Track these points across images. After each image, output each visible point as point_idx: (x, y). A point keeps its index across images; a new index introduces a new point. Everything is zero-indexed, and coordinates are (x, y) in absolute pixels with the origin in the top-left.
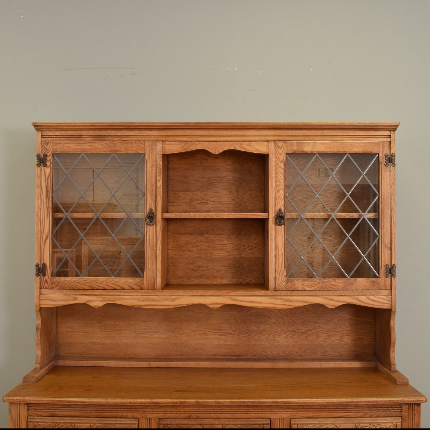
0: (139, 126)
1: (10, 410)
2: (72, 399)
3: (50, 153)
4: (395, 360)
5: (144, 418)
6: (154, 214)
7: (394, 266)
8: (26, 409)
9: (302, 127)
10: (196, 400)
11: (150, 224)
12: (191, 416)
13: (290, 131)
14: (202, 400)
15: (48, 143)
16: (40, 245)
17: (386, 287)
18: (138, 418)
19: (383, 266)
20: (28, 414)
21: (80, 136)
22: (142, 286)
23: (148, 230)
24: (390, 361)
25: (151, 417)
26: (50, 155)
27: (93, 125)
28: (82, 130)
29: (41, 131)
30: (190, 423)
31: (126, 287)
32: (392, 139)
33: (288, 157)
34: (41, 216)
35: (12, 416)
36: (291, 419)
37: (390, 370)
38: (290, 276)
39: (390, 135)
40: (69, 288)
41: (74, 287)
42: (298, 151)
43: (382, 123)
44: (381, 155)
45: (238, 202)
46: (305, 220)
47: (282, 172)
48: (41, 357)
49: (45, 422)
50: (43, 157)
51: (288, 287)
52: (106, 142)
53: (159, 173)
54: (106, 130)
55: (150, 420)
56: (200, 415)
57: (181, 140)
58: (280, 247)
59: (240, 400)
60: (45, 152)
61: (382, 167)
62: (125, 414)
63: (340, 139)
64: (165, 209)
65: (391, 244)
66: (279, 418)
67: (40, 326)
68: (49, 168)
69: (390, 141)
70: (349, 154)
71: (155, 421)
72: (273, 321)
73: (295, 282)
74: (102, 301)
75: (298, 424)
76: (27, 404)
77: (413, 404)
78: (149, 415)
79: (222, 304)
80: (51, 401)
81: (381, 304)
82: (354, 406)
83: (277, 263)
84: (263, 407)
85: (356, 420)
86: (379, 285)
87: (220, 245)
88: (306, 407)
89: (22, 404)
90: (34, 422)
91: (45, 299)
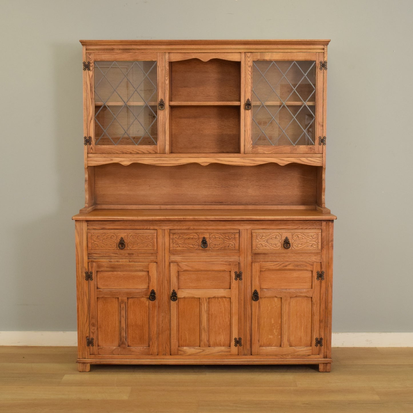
0: (153, 42)
1: (76, 226)
2: (116, 217)
3: (92, 61)
4: (325, 200)
5: (160, 229)
6: (164, 103)
7: (325, 138)
8: (86, 225)
9: (263, 43)
10: (193, 217)
11: (161, 109)
12: (190, 227)
13: (256, 46)
14: (197, 217)
15: (91, 54)
16: (87, 124)
17: (319, 152)
18: (157, 230)
19: (317, 138)
20: (87, 228)
21: (113, 49)
22: (156, 151)
23: (160, 114)
24: (322, 201)
26: (92, 63)
27: (121, 42)
28: (114, 45)
29: (86, 46)
30: (189, 232)
31: (145, 152)
32: (325, 51)
33: (254, 63)
34: (87, 104)
35: (77, 230)
36: (252, 230)
37: (322, 207)
38: (255, 144)
39: (324, 48)
40: (107, 153)
41: (111, 152)
42: (261, 60)
43: (317, 40)
44: (317, 62)
45: (221, 95)
46: (265, 106)
47: (250, 73)
48: (88, 200)
49: (98, 233)
50: (87, 64)
51: (253, 151)
52: (131, 53)
53: (167, 75)
54: (131, 45)
55: (164, 231)
56: (195, 227)
57: (181, 52)
58: (248, 124)
59: (220, 217)
60: (89, 60)
61: (318, 70)
62: (148, 227)
63: (289, 51)
64: (171, 100)
65: (323, 123)
66: (245, 229)
67: (87, 179)
68: (92, 72)
69: (324, 53)
70: (296, 61)
71: (168, 231)
72: (245, 178)
73: (258, 148)
74: (129, 161)
75: (256, 233)
76: (87, 221)
77: (329, 220)
78: (164, 228)
79: (209, 162)
80: (103, 218)
81: (316, 163)
82: (291, 221)
83: (246, 135)
84: (234, 222)
85: (293, 231)
86: (315, 150)
87: (209, 126)
88: (261, 222)
89: (84, 222)
90: (91, 233)
91: (91, 161)
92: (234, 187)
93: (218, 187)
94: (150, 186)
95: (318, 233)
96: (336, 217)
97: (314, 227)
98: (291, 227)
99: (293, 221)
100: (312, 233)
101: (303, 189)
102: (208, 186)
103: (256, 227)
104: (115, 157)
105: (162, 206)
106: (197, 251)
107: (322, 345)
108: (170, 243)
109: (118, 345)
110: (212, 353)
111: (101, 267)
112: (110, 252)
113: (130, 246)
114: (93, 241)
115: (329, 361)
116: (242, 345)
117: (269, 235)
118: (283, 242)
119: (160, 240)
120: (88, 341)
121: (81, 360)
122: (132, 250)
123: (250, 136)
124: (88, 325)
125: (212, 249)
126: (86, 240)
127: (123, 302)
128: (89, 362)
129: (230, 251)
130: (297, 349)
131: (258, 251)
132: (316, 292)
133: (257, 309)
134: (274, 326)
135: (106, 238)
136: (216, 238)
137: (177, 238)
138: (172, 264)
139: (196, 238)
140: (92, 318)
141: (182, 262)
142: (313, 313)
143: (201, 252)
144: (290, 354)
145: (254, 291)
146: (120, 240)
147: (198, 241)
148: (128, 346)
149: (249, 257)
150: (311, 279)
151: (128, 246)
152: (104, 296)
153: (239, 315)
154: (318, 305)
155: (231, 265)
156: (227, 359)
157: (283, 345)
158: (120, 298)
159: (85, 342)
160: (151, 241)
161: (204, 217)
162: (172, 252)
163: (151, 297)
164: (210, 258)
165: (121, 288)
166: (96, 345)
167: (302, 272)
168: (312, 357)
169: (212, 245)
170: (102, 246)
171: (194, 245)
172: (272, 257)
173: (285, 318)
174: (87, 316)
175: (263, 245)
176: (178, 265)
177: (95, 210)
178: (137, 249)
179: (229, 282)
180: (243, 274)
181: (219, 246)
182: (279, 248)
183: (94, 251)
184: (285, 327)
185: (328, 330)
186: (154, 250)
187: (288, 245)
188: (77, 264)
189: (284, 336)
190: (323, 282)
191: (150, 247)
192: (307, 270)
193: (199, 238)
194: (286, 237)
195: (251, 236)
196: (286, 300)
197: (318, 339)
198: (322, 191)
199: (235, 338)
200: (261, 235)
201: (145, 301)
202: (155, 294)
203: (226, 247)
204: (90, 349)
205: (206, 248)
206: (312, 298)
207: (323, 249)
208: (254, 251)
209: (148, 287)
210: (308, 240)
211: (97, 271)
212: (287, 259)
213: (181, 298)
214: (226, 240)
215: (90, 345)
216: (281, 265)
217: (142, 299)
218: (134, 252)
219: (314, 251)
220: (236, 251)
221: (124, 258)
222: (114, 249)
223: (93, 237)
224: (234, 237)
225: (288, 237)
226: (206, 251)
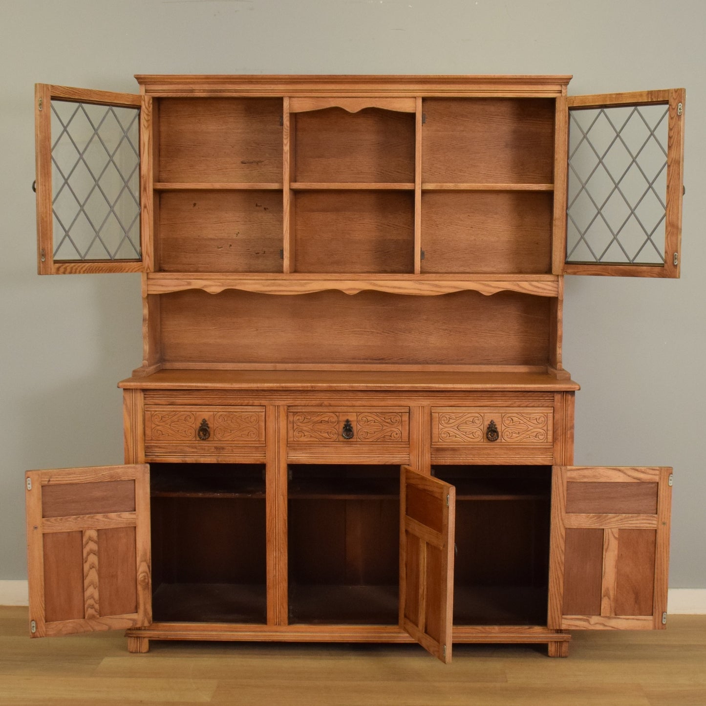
0: (262, 78)
1: (124, 399)
2: (194, 384)
4: (561, 357)
5: (272, 405)
8: (143, 398)
9: (454, 80)
10: (328, 385)
12: (323, 403)
13: (441, 86)
14: (335, 385)
18: (265, 406)
20: (144, 402)
21: (192, 91)
24: (556, 358)
25: (280, 405)
27: (207, 77)
28: (194, 83)
29: (145, 85)
30: (322, 411)
32: (563, 95)
35: (126, 405)
36: (432, 407)
37: (556, 369)
39: (562, 90)
43: (550, 76)
45: (382, 171)
48: (149, 353)
49: (163, 411)
53: (285, 135)
54: (223, 84)
55: (278, 408)
56: (333, 403)
57: (312, 96)
59: (375, 385)
62: (251, 401)
64: (293, 179)
66: (419, 407)
67: (147, 317)
69: (561, 98)
71: (284, 409)
72: (425, 317)
74: (219, 286)
75: (439, 413)
76: (144, 390)
77: (567, 392)
78: (278, 403)
79: (359, 289)
80: (171, 386)
81: (545, 291)
82: (500, 393)
84: (401, 394)
85: (503, 410)
87: (360, 225)
88: (448, 394)
89: (138, 391)
90: (151, 411)
91: (153, 285)
92: (404, 332)
93: (377, 333)
94: (257, 330)
95: (547, 413)
96: (579, 385)
97: (539, 403)
98: (500, 404)
99: (503, 392)
100: (537, 414)
101: (525, 337)
102: (358, 330)
103: (438, 403)
104: (194, 279)
105: (277, 364)
106: (336, 444)
108: (289, 429)
112: (183, 445)
113: (219, 433)
114: (153, 426)
115: (566, 639)
117: (462, 417)
118: (486, 428)
119: (271, 425)
122: (222, 442)
125: (362, 441)
126: (142, 422)
128: (146, 635)
129: (392, 444)
131: (442, 445)
135: (176, 420)
136: (368, 422)
137: (301, 421)
139: (334, 420)
143: (342, 446)
146: (201, 424)
147: (337, 427)
149: (427, 455)
151: (214, 435)
156: (387, 633)
160: (255, 426)
161: (348, 385)
162: (292, 446)
164: (357, 456)
168: (535, 631)
169: (361, 434)
170: (170, 435)
171: (330, 433)
172: (466, 455)
175: (451, 435)
177: (162, 371)
178: (230, 440)
181: (374, 435)
182: (478, 440)
183: (156, 443)
186: (261, 442)
187: (494, 435)
191: (254, 436)
193: (338, 422)
194: (492, 421)
195: (429, 418)
198: (556, 340)
200: (448, 416)
203: (386, 437)
205: (351, 438)
207: (557, 441)
208: (435, 445)
210: (529, 426)
212: (494, 460)
214: (385, 425)
218: (225, 445)
219: (540, 445)
220: (404, 445)
221: (209, 455)
222: (190, 439)
223: (155, 417)
224: (400, 419)
225: (495, 421)
226: (351, 443)
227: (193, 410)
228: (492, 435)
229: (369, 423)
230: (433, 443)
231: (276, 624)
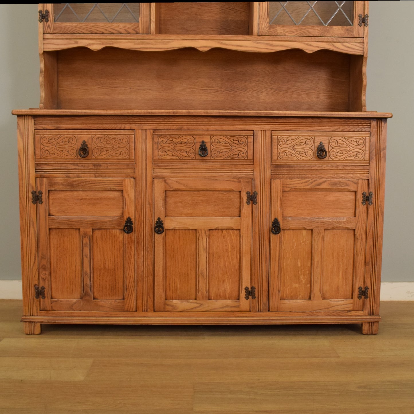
1: (18, 124)
4: (365, 102)
5: (140, 129)
7: (366, 16)
8: (33, 123)
10: (187, 111)
12: (183, 127)
17: (359, 35)
18: (135, 130)
19: (356, 16)
20: (35, 127)
22: (138, 30)
24: (361, 103)
25: (147, 129)
30: (181, 134)
31: (123, 31)
35: (20, 130)
36: (272, 131)
38: (273, 23)
40: (70, 33)
41: (75, 32)
48: (45, 99)
49: (50, 134)
51: (270, 33)
55: (145, 132)
56: (191, 127)
62: (123, 126)
66: (262, 131)
67: (43, 70)
71: (150, 133)
72: (257, 79)
73: (277, 28)
74: (100, 44)
75: (278, 136)
76: (35, 116)
77: (381, 119)
78: (145, 127)
79: (210, 47)
80: (56, 112)
81: (354, 51)
82: (328, 120)
83: (261, 10)
84: (247, 119)
85: (330, 134)
86: (353, 33)
88: (285, 120)
89: (30, 117)
90: (40, 134)
91: (47, 44)
92: (241, 91)
93: (221, 91)
94: (131, 88)
95: (365, 137)
96: (391, 114)
97: (359, 128)
98: (327, 129)
99: (330, 119)
100: (358, 138)
102: (207, 88)
103: (276, 127)
104: (80, 39)
106: (193, 162)
107: (368, 297)
108: (154, 149)
109: (80, 298)
110: (213, 309)
111: (54, 184)
112: (67, 163)
113: (96, 153)
114: (42, 147)
115: (376, 319)
116: (255, 297)
117: (296, 139)
118: (316, 149)
119: (140, 146)
120: (37, 291)
121: (28, 317)
122: (99, 160)
123: (266, 10)
124: (37, 268)
125: (215, 159)
126: (33, 143)
127: (86, 235)
128: (38, 320)
129: (240, 162)
130: (332, 302)
131: (280, 162)
132: (361, 221)
133: (278, 245)
134: (302, 270)
135: (61, 142)
137: (164, 142)
138: (156, 181)
139: (192, 142)
140: (42, 258)
141: (171, 177)
142: (356, 251)
143: (198, 164)
144: (322, 309)
145: (274, 220)
146: (82, 145)
147: (194, 148)
148: (94, 298)
149: (268, 171)
150: (354, 203)
151: (92, 154)
152: (58, 226)
153: (251, 254)
154: (364, 241)
155: (242, 182)
156: (234, 317)
157: (314, 297)
158: (81, 230)
159: (33, 291)
160: (126, 147)
161: (204, 111)
162: (157, 163)
163: (126, 228)
164: (211, 171)
165: (83, 215)
166: (48, 297)
167: (341, 193)
168: (353, 314)
169: (214, 153)
170: (56, 154)
171: (189, 152)
172: (299, 171)
173: (317, 259)
174: (35, 255)
175: (287, 154)
176: (165, 181)
178: (106, 158)
179: (239, 207)
180: (258, 195)
181: (224, 154)
182: (309, 158)
183: (45, 161)
184: (317, 272)
185: (376, 276)
186: (131, 160)
187: (323, 154)
188: (19, 180)
189: (315, 284)
190: (371, 208)
191: (125, 155)
192: (349, 191)
193: (195, 143)
194: (321, 143)
195: (270, 141)
196: (319, 233)
197: (362, 288)
198: (362, 89)
199: (246, 287)
200: (285, 139)
201: (118, 234)
202: (132, 224)
203: (235, 156)
204: (40, 302)
205: (206, 156)
206: (354, 230)
207: (372, 160)
208: (274, 162)
209: (123, 213)
210: (350, 147)
211: (49, 190)
212: (322, 175)
213: (169, 229)
214: (234, 146)
215: (41, 296)
216: (312, 182)
217: (114, 230)
218: (101, 163)
219: (360, 163)
220: (249, 162)
221: (88, 171)
222: (72, 158)
223: (43, 140)
224: (246, 141)
225: (323, 142)
226: (206, 161)
227: (75, 133)
228: (321, 154)
229: (220, 144)
230: (272, 161)
231: (144, 311)
